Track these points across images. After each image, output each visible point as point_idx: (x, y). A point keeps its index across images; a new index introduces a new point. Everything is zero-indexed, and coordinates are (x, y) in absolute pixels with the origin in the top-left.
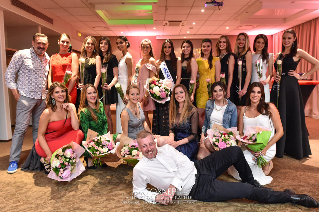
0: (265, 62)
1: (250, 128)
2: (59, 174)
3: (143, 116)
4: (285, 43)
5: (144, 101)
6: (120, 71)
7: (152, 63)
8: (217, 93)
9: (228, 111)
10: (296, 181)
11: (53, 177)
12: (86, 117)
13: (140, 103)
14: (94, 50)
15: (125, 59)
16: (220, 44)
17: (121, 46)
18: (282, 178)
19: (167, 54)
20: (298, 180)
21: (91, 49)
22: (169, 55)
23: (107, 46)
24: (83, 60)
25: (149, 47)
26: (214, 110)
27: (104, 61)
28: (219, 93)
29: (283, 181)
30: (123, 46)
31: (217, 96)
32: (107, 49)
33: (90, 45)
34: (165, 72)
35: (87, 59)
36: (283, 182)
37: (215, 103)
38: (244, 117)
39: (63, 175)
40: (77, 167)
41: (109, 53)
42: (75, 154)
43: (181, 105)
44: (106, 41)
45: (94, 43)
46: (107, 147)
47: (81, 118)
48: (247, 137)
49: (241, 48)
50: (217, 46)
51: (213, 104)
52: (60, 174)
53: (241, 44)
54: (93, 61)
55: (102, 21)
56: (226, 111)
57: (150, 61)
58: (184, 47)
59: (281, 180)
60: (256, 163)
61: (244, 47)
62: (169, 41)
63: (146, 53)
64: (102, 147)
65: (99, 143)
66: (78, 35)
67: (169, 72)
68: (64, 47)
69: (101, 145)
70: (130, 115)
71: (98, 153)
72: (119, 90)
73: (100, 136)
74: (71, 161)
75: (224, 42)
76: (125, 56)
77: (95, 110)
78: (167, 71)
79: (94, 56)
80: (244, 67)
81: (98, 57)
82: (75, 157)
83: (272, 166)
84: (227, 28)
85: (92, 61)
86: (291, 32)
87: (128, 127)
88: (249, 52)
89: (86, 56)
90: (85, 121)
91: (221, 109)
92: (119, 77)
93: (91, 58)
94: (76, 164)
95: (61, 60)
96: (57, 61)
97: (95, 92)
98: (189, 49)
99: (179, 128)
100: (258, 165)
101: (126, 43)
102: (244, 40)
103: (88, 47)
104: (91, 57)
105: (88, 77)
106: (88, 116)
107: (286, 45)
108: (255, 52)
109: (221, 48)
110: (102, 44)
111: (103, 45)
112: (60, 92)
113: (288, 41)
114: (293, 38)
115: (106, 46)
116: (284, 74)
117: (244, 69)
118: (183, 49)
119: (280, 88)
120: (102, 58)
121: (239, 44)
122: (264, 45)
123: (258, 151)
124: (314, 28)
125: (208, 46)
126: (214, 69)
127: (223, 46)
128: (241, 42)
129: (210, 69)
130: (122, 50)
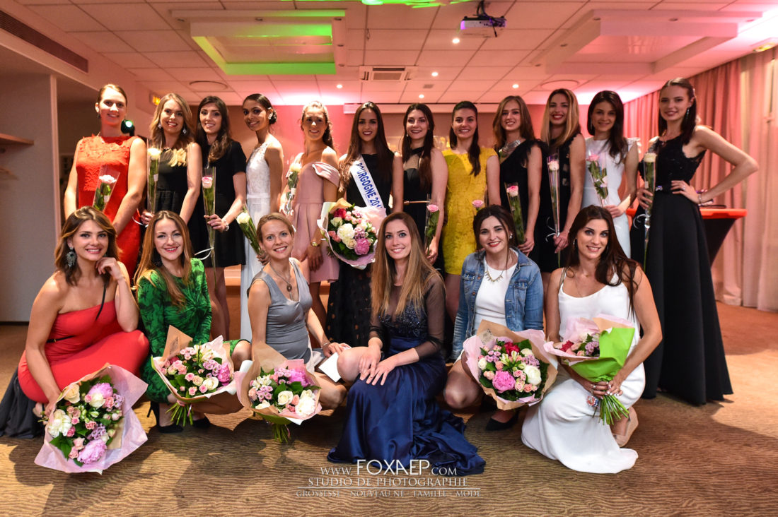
0: (618, 158)
1: (578, 321)
2: (71, 454)
3: (306, 295)
4: (668, 112)
5: (310, 256)
6: (251, 181)
7: (330, 160)
8: (490, 235)
9: (517, 282)
10: (699, 461)
11: (51, 462)
12: (153, 293)
13: (302, 261)
14: (182, 129)
15: (264, 150)
16: (504, 118)
17: (255, 117)
18: (662, 454)
19: (367, 139)
20: (703, 457)
21: (174, 126)
22: (372, 140)
23: (217, 120)
24: (155, 152)
25: (324, 121)
26: (485, 281)
27: (211, 156)
28: (494, 235)
29: (665, 461)
30: (260, 119)
31: (489, 244)
32: (217, 127)
33: (173, 116)
34: (363, 184)
35: (164, 151)
36: (666, 463)
37: (485, 263)
38: (559, 294)
39: (84, 456)
40: (124, 431)
41: (225, 137)
42: (117, 396)
43: (400, 268)
44: (216, 106)
45: (182, 111)
46: (217, 377)
47: (142, 296)
48: (573, 344)
49: (558, 126)
50: (498, 121)
51: (482, 264)
52: (73, 453)
53: (557, 117)
54: (180, 157)
55: (210, 67)
56: (514, 281)
57: (324, 157)
58: (412, 120)
59: (659, 459)
60: (598, 414)
61: (564, 124)
62: (371, 105)
63: (317, 134)
64: (204, 375)
65: (194, 364)
66: (153, 101)
67: (372, 182)
68: (111, 117)
69: (201, 371)
70: (273, 292)
71: (192, 391)
72: (247, 229)
73: (196, 347)
74: (106, 416)
75: (515, 112)
76: (264, 144)
77: (180, 281)
78: (369, 181)
79: (182, 144)
80: (565, 174)
81: (193, 147)
82: (118, 406)
83: (634, 424)
84: (516, 86)
85: (177, 157)
86: (680, 84)
87: (267, 322)
88: (578, 136)
89: (164, 145)
90: (151, 306)
91: (501, 276)
92: (249, 196)
93: (175, 150)
94: (122, 425)
95: (100, 151)
96: (90, 153)
97: (177, 232)
98: (424, 125)
99: (397, 326)
100: (603, 418)
101: (268, 112)
102: (565, 106)
103: (166, 121)
104: (177, 146)
105: (167, 196)
106: (159, 293)
107: (671, 115)
108: (591, 137)
109: (508, 128)
110: (205, 113)
111: (207, 117)
112: (94, 236)
113: (676, 108)
114: (686, 99)
115: (215, 119)
116: (660, 188)
117: (564, 180)
118: (409, 125)
119: (651, 223)
120: (205, 150)
121: (553, 115)
122: (613, 119)
123: (602, 380)
124: (723, 87)
125: (469, 119)
126: (485, 176)
127: (513, 123)
128: (557, 111)
129: (475, 175)
130: (257, 129)
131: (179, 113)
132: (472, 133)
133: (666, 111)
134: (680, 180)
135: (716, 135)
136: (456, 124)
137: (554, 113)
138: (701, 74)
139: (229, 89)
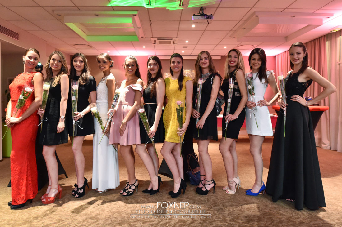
6: (98, 94)
15: (106, 80)
16: (201, 62)
17: (104, 65)
21: (56, 67)
25: (135, 65)
32: (82, 68)
33: (56, 62)
49: (232, 67)
50: (198, 63)
53: (232, 62)
55: (81, 37)
63: (131, 72)
68: (31, 65)
75: (206, 59)
80: (236, 90)
81: (64, 76)
84: (225, 47)
86: (299, 46)
89: (52, 76)
92: (98, 101)
98: (156, 67)
101: (110, 62)
102: (236, 57)
103: (53, 65)
107: (296, 61)
109: (203, 66)
110: (76, 61)
113: (298, 57)
114: (302, 53)
115: (81, 64)
121: (230, 62)
122: (260, 63)
124: (318, 48)
125: (179, 62)
126: (185, 91)
127: (205, 64)
128: (232, 59)
129: (180, 91)
130: (104, 70)
131: (60, 61)
132: (180, 69)
133: (293, 59)
134: (297, 94)
135: (316, 72)
136: (172, 65)
137: (231, 60)
138: (309, 42)
139: (92, 48)
